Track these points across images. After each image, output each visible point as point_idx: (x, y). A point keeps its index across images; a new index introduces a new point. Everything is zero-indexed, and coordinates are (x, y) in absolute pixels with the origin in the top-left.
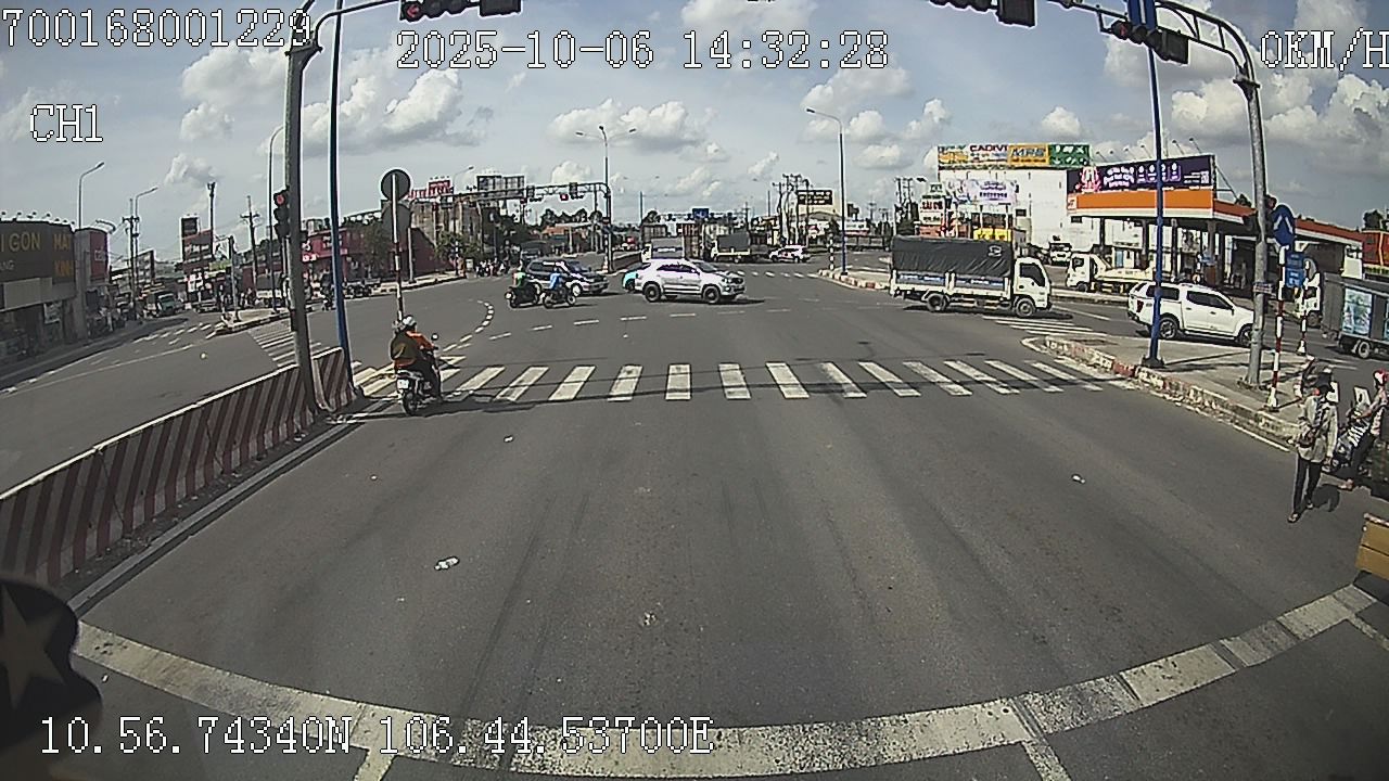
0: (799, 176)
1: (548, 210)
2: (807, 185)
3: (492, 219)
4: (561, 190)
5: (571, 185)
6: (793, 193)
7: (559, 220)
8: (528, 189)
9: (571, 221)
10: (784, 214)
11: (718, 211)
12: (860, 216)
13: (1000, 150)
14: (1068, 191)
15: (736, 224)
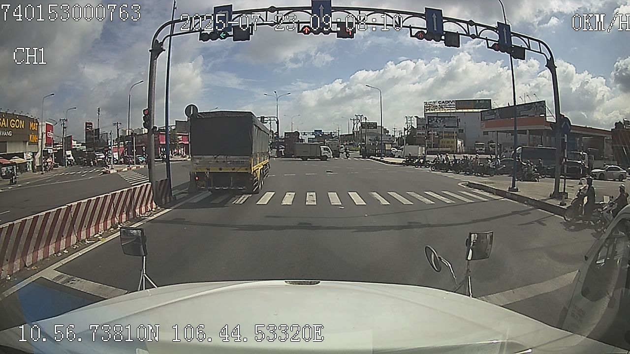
0: (362, 116)
2: (366, 119)
5: (261, 117)
6: (360, 123)
10: (355, 133)
11: (326, 131)
12: (389, 134)
13: (452, 103)
14: (481, 120)
15: (334, 137)
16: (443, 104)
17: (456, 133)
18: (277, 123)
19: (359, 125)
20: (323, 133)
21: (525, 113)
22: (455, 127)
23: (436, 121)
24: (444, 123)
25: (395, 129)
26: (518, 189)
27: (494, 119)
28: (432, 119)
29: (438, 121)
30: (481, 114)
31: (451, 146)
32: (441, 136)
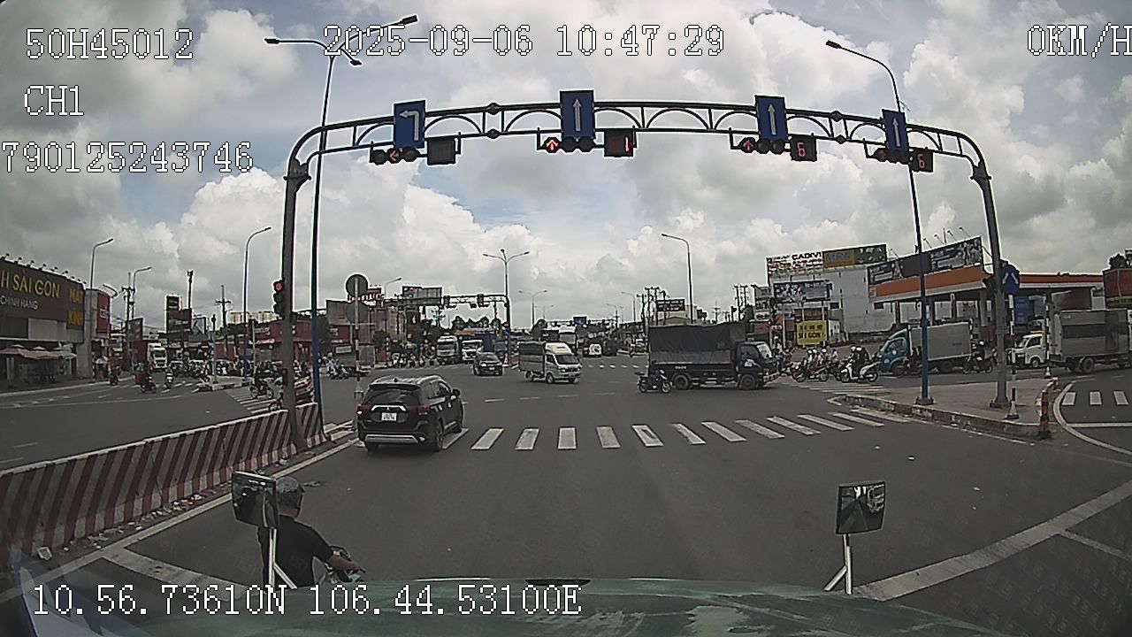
0: (658, 288)
1: (457, 317)
2: (665, 295)
3: (414, 322)
4: (471, 300)
5: (478, 296)
6: (653, 303)
7: (466, 325)
8: (445, 298)
9: (476, 327)
10: (646, 320)
11: (593, 318)
12: (707, 319)
13: (816, 256)
14: (869, 283)
15: (609, 329)
16: (801, 259)
17: (826, 309)
18: (507, 305)
19: (653, 305)
20: (589, 321)
21: (946, 263)
22: (823, 300)
23: (790, 292)
24: (804, 293)
25: (716, 309)
26: (932, 400)
27: (891, 279)
28: (782, 288)
29: (792, 290)
30: (869, 272)
31: (818, 335)
32: (798, 318)
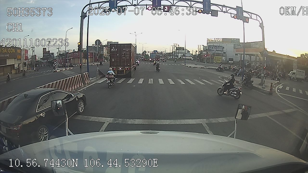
0: (177, 44)
2: (179, 46)
6: (175, 48)
12: (190, 53)
13: (220, 39)
14: (234, 48)
15: (163, 54)
16: (216, 40)
17: (222, 54)
21: (255, 46)
24: (216, 49)
27: (240, 48)
28: (211, 47)
29: (213, 48)
30: (234, 45)
31: (219, 60)
32: (214, 55)
